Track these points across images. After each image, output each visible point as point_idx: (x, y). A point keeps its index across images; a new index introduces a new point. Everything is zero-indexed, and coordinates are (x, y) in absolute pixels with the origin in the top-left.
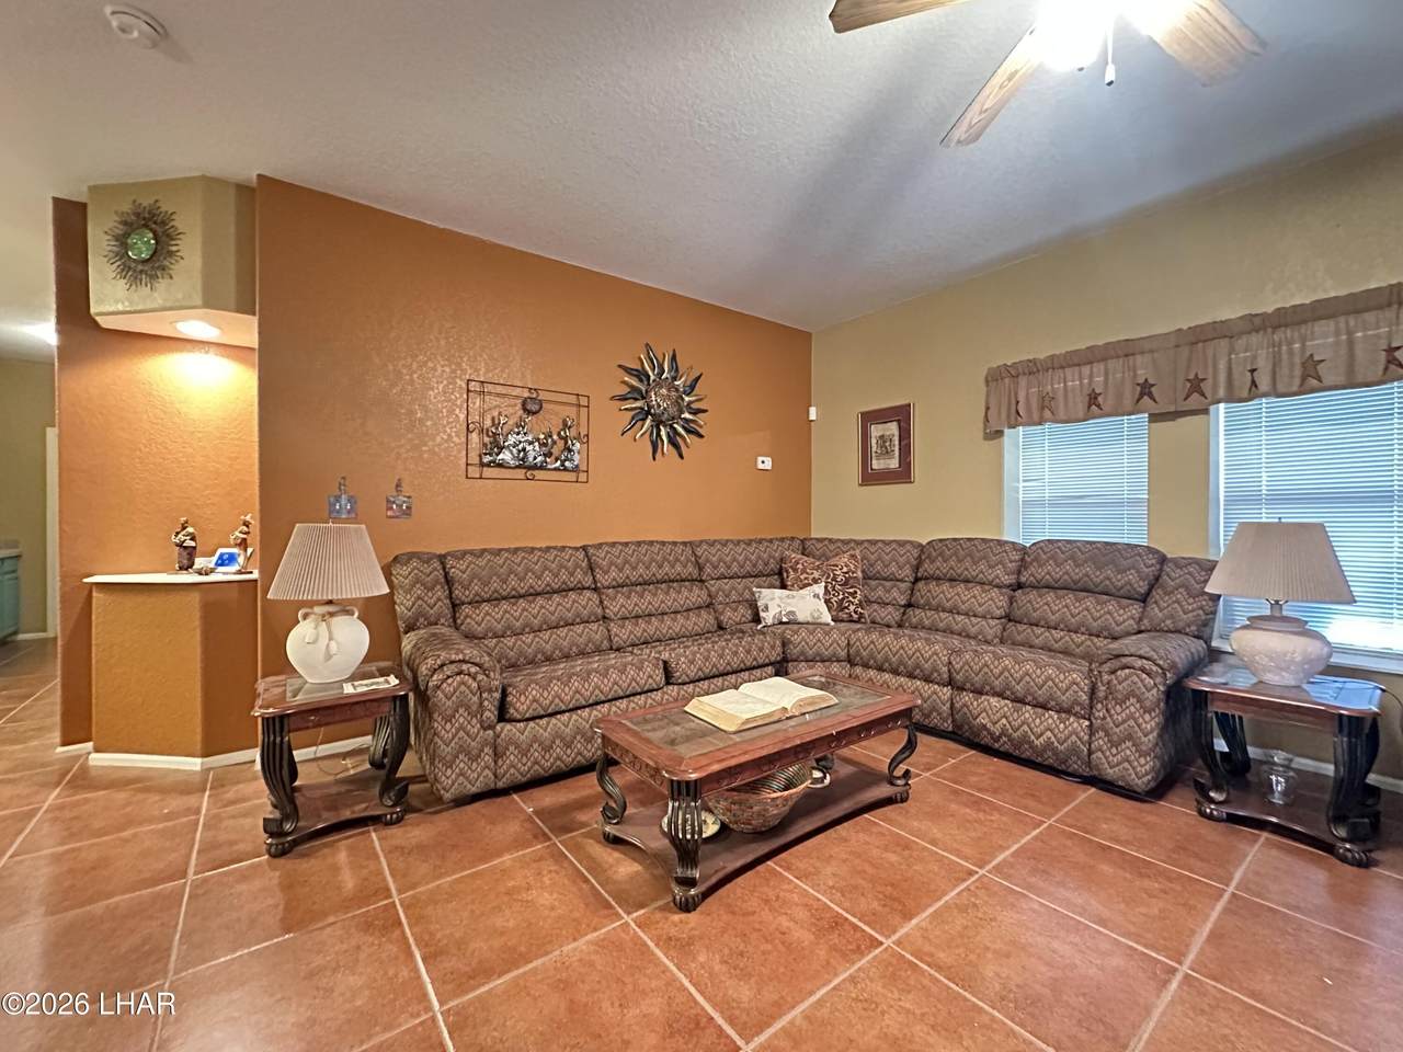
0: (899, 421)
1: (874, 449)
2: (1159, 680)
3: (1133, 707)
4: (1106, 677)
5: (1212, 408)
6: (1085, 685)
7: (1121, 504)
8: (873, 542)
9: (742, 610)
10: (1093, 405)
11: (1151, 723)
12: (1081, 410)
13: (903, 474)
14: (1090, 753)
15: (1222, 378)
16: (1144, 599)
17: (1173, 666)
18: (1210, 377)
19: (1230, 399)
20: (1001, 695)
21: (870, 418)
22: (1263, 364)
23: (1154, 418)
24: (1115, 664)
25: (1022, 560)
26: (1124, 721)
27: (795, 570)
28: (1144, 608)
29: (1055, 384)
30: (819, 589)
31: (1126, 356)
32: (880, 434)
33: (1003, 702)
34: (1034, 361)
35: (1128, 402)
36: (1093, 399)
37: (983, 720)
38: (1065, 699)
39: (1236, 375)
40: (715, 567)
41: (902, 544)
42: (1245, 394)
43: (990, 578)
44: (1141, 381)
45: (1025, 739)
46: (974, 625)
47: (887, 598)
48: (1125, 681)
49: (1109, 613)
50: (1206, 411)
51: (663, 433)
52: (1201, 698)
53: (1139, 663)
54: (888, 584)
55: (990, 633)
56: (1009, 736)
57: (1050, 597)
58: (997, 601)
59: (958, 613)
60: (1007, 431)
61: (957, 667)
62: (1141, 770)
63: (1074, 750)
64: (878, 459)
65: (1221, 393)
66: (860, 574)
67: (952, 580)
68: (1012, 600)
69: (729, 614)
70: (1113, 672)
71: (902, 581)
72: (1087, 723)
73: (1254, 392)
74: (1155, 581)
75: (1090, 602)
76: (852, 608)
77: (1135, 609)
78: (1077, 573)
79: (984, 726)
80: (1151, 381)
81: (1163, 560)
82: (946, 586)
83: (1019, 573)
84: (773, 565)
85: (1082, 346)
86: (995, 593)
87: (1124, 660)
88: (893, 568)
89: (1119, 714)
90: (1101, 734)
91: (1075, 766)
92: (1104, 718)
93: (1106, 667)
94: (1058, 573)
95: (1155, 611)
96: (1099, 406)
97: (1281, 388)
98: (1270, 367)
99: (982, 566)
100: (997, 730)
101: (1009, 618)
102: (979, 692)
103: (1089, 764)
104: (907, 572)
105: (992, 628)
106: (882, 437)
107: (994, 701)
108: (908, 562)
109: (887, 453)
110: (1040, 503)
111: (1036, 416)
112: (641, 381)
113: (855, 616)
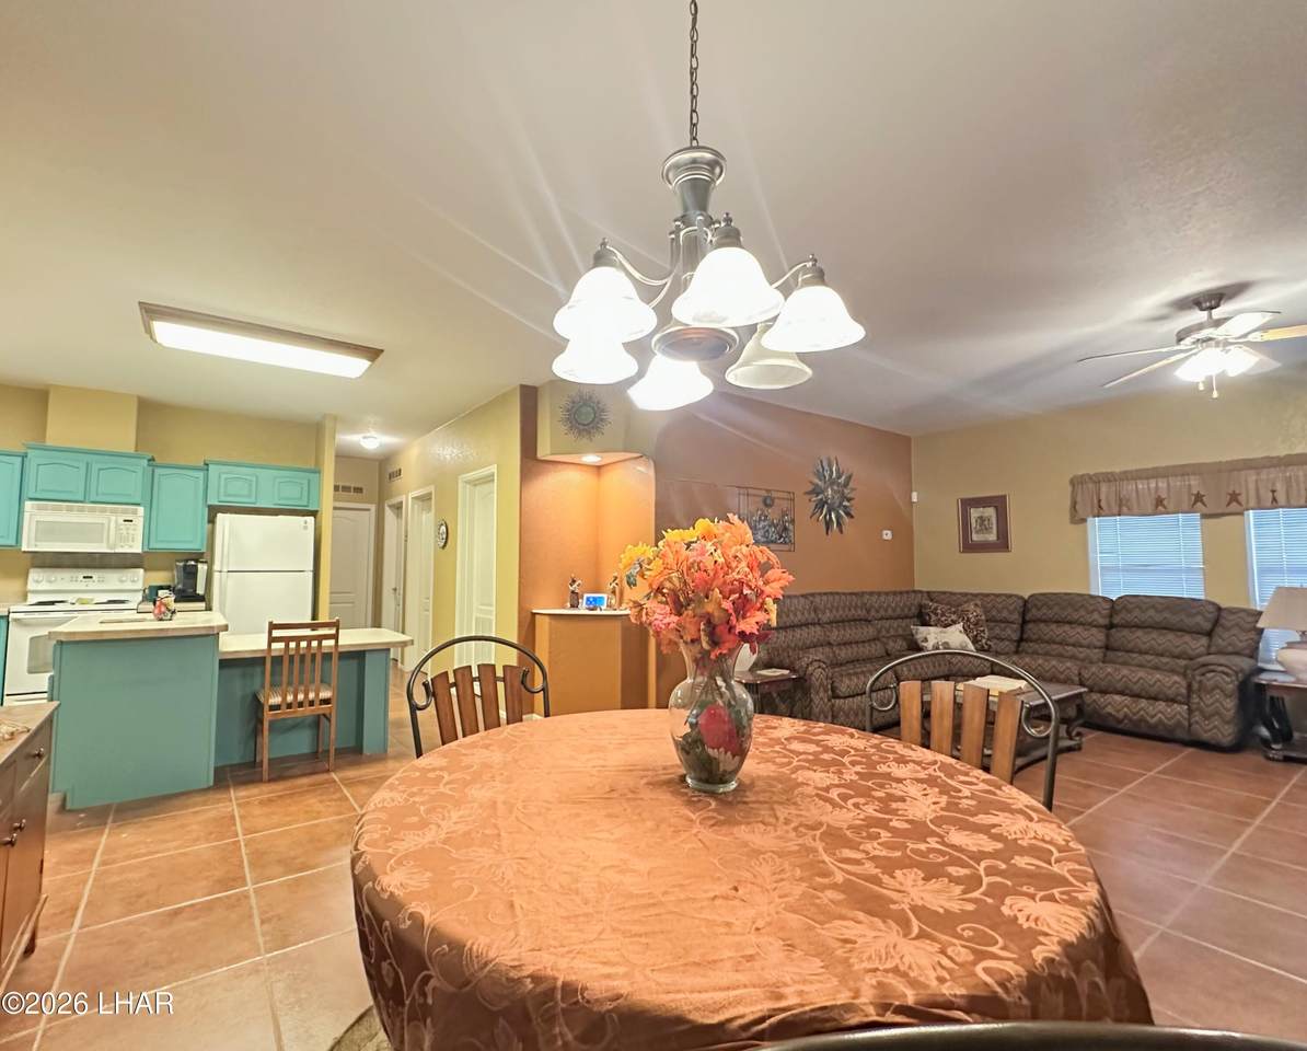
0: (995, 507)
1: (974, 525)
2: (1234, 678)
3: (1218, 695)
4: (1198, 678)
5: (1246, 513)
6: (1184, 683)
7: (1180, 571)
8: (988, 595)
9: (900, 642)
10: (1159, 506)
11: (1230, 704)
12: (1150, 509)
13: (1003, 544)
14: (1190, 725)
15: (1252, 493)
16: (1209, 634)
17: (1242, 670)
18: (1244, 492)
19: (1259, 506)
20: (1121, 693)
21: (968, 504)
22: (1279, 487)
23: (1204, 516)
24: (1203, 670)
25: (1113, 607)
26: (1212, 704)
27: (936, 614)
28: (1211, 640)
29: (1128, 488)
30: (959, 626)
31: (1183, 475)
32: (979, 515)
33: (1124, 698)
34: (1112, 474)
35: (1185, 506)
36: (1159, 502)
37: (1109, 709)
38: (1171, 693)
39: (1262, 492)
40: (877, 611)
41: (1010, 596)
42: (1269, 504)
43: (1090, 620)
44: (1195, 492)
45: (1142, 720)
46: (1082, 653)
47: (1003, 635)
48: (1211, 679)
49: (1186, 643)
50: (1241, 514)
51: (833, 516)
52: (1261, 688)
53: (1220, 669)
54: (1003, 625)
55: (1095, 658)
56: (1130, 720)
57: (1139, 633)
58: (1098, 637)
59: (1067, 645)
60: (1090, 519)
61: (1086, 676)
62: (1226, 733)
63: (1179, 724)
64: (977, 532)
65: (1252, 503)
66: (983, 617)
67: (1057, 622)
68: (1107, 636)
69: (891, 644)
70: (1203, 674)
71: (1012, 623)
72: (1186, 707)
73: (1275, 504)
74: (1216, 622)
75: (1171, 636)
76: (984, 641)
77: (1204, 640)
78: (1158, 618)
79: (1110, 714)
80: (1202, 493)
81: (1219, 609)
82: (1054, 626)
83: (1111, 616)
84: (914, 610)
85: (1150, 466)
86: (1094, 630)
87: (1212, 667)
88: (1005, 614)
89: (1208, 700)
90: (1197, 713)
91: (1180, 734)
92: (1199, 703)
93: (1197, 672)
94: (1144, 617)
95: (1219, 642)
96: (1165, 507)
97: (1293, 502)
98: (1284, 489)
99: (1082, 612)
100: (1120, 715)
101: (1107, 648)
102: (1104, 692)
103: (1189, 731)
104: (1016, 617)
105: (1096, 654)
106: (981, 518)
107: (1117, 698)
108: (1016, 608)
109: (987, 530)
110: (1116, 569)
111: (1116, 510)
112: (821, 480)
113: (986, 647)
